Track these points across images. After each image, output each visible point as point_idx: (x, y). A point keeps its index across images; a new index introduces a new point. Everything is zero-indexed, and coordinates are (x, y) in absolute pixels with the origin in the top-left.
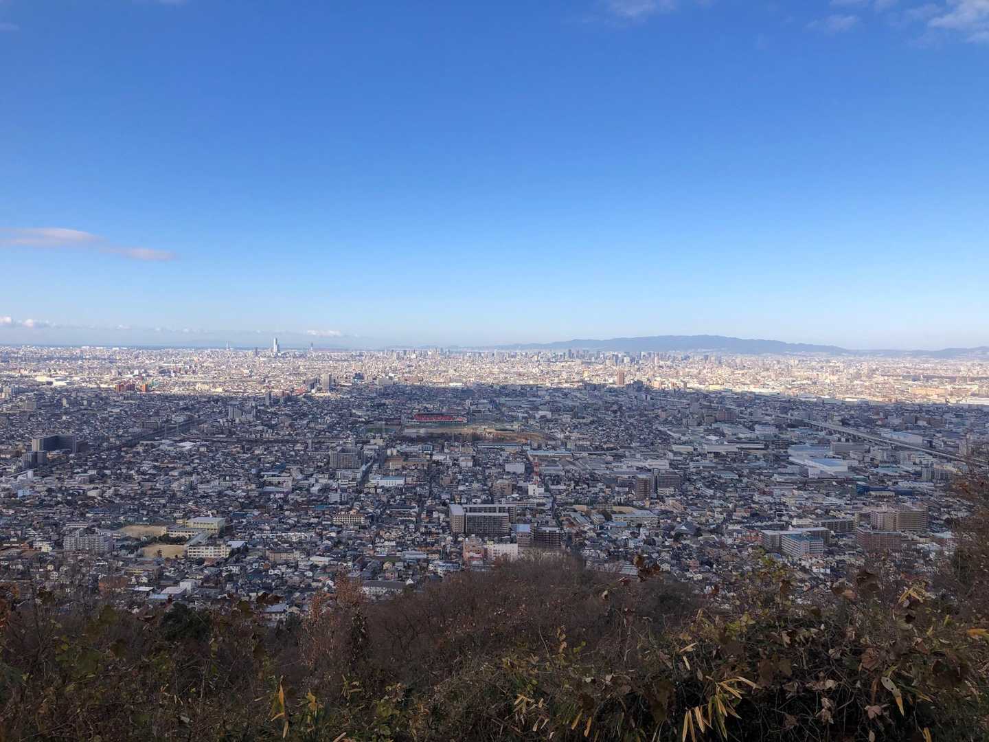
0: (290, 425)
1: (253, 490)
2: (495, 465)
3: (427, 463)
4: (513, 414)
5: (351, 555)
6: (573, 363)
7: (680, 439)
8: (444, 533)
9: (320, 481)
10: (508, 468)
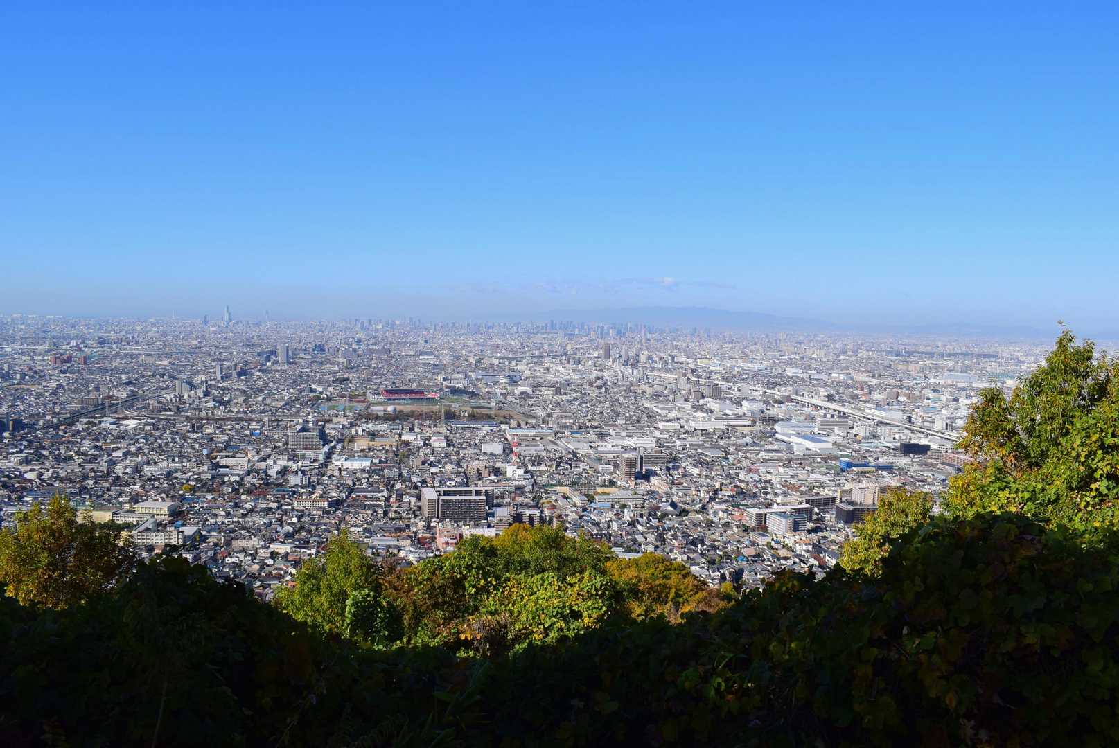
0: (244, 401)
1: (206, 473)
2: (470, 445)
3: (395, 443)
4: (490, 390)
5: (315, 541)
6: (556, 335)
7: (666, 416)
8: (415, 517)
9: (279, 462)
10: (486, 448)
